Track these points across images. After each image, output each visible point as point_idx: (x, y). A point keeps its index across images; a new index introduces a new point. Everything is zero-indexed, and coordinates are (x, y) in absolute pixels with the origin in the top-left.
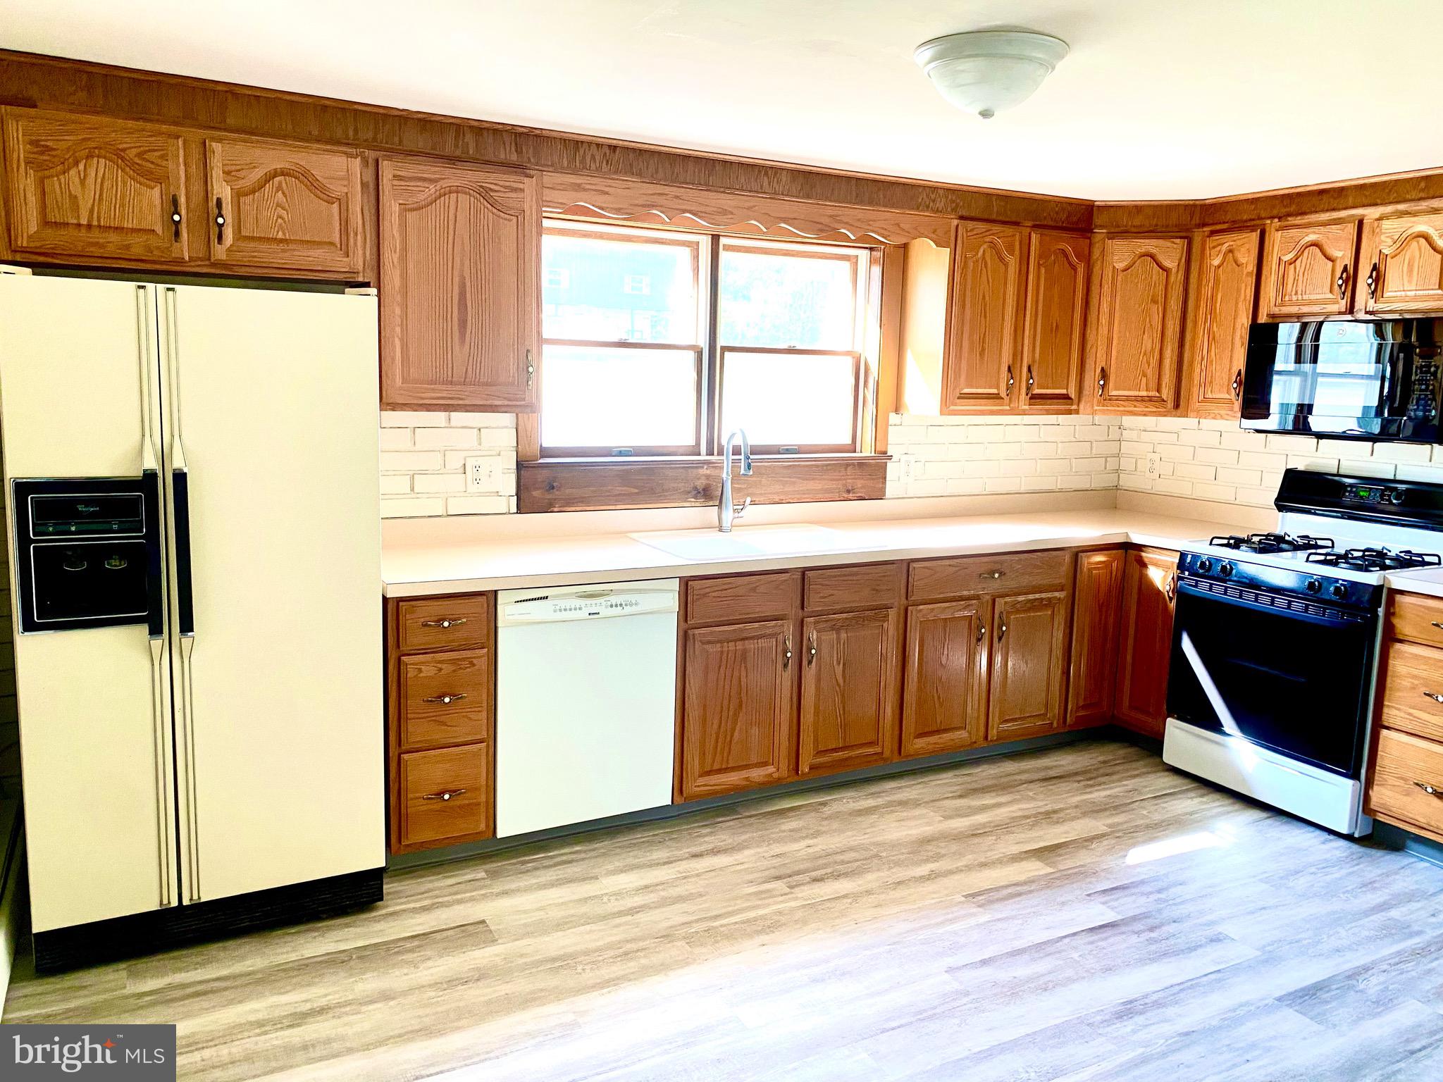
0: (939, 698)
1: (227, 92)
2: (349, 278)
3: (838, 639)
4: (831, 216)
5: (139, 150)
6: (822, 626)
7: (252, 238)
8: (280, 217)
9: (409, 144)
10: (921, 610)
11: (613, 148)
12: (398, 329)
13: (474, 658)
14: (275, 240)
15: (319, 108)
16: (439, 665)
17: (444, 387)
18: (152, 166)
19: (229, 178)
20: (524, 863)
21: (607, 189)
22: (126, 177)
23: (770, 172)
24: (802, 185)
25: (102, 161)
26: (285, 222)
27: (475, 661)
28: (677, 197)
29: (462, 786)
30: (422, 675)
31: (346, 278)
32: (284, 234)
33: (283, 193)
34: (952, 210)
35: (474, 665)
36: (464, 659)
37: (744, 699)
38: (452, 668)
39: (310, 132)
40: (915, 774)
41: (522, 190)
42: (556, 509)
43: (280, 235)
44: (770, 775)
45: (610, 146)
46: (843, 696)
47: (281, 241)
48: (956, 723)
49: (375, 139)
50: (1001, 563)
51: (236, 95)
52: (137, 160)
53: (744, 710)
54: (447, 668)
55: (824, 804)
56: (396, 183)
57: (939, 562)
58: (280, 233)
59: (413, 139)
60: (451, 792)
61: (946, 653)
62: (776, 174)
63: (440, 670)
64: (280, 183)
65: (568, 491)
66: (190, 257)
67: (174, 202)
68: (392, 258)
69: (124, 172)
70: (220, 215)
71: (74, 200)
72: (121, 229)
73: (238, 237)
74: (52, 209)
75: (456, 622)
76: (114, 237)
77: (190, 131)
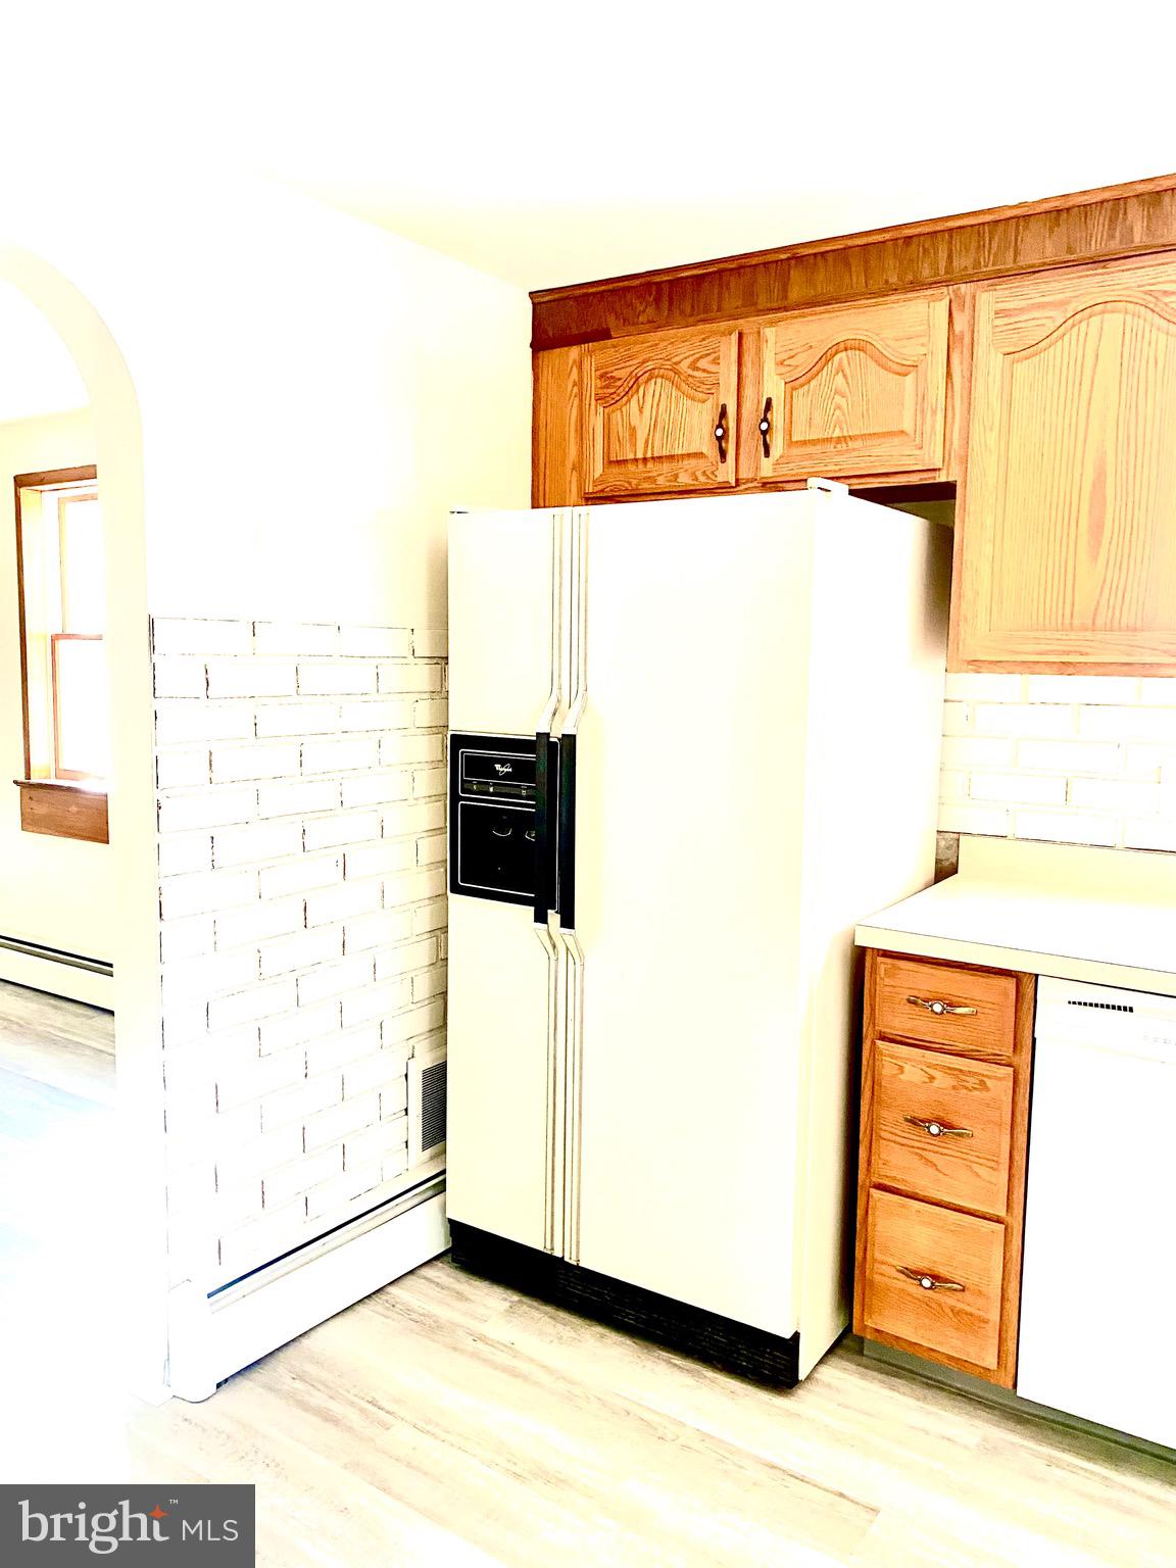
1: (789, 259)
2: (925, 479)
5: (691, 359)
7: (804, 443)
8: (839, 407)
9: (1029, 258)
12: (988, 548)
13: (987, 1076)
14: (831, 440)
15: (900, 242)
16: (932, 1072)
17: (1058, 635)
18: (705, 375)
19: (783, 370)
22: (680, 393)
25: (659, 380)
26: (844, 414)
27: (989, 1083)
29: (957, 1279)
30: (901, 1077)
31: (921, 479)
32: (841, 429)
33: (845, 376)
35: (987, 1089)
36: (970, 1073)
38: (949, 1081)
39: (887, 282)
43: (837, 433)
47: (839, 440)
49: (977, 264)
51: (799, 259)
52: (690, 372)
54: (943, 1081)
56: (998, 322)
58: (837, 430)
59: (1037, 247)
60: (935, 1277)
63: (932, 1078)
64: (840, 363)
66: (737, 480)
67: (723, 414)
68: (985, 439)
69: (678, 388)
70: (765, 420)
71: (633, 431)
72: (671, 457)
73: (790, 443)
74: (615, 446)
75: (959, 1010)
76: (666, 467)
77: (747, 324)
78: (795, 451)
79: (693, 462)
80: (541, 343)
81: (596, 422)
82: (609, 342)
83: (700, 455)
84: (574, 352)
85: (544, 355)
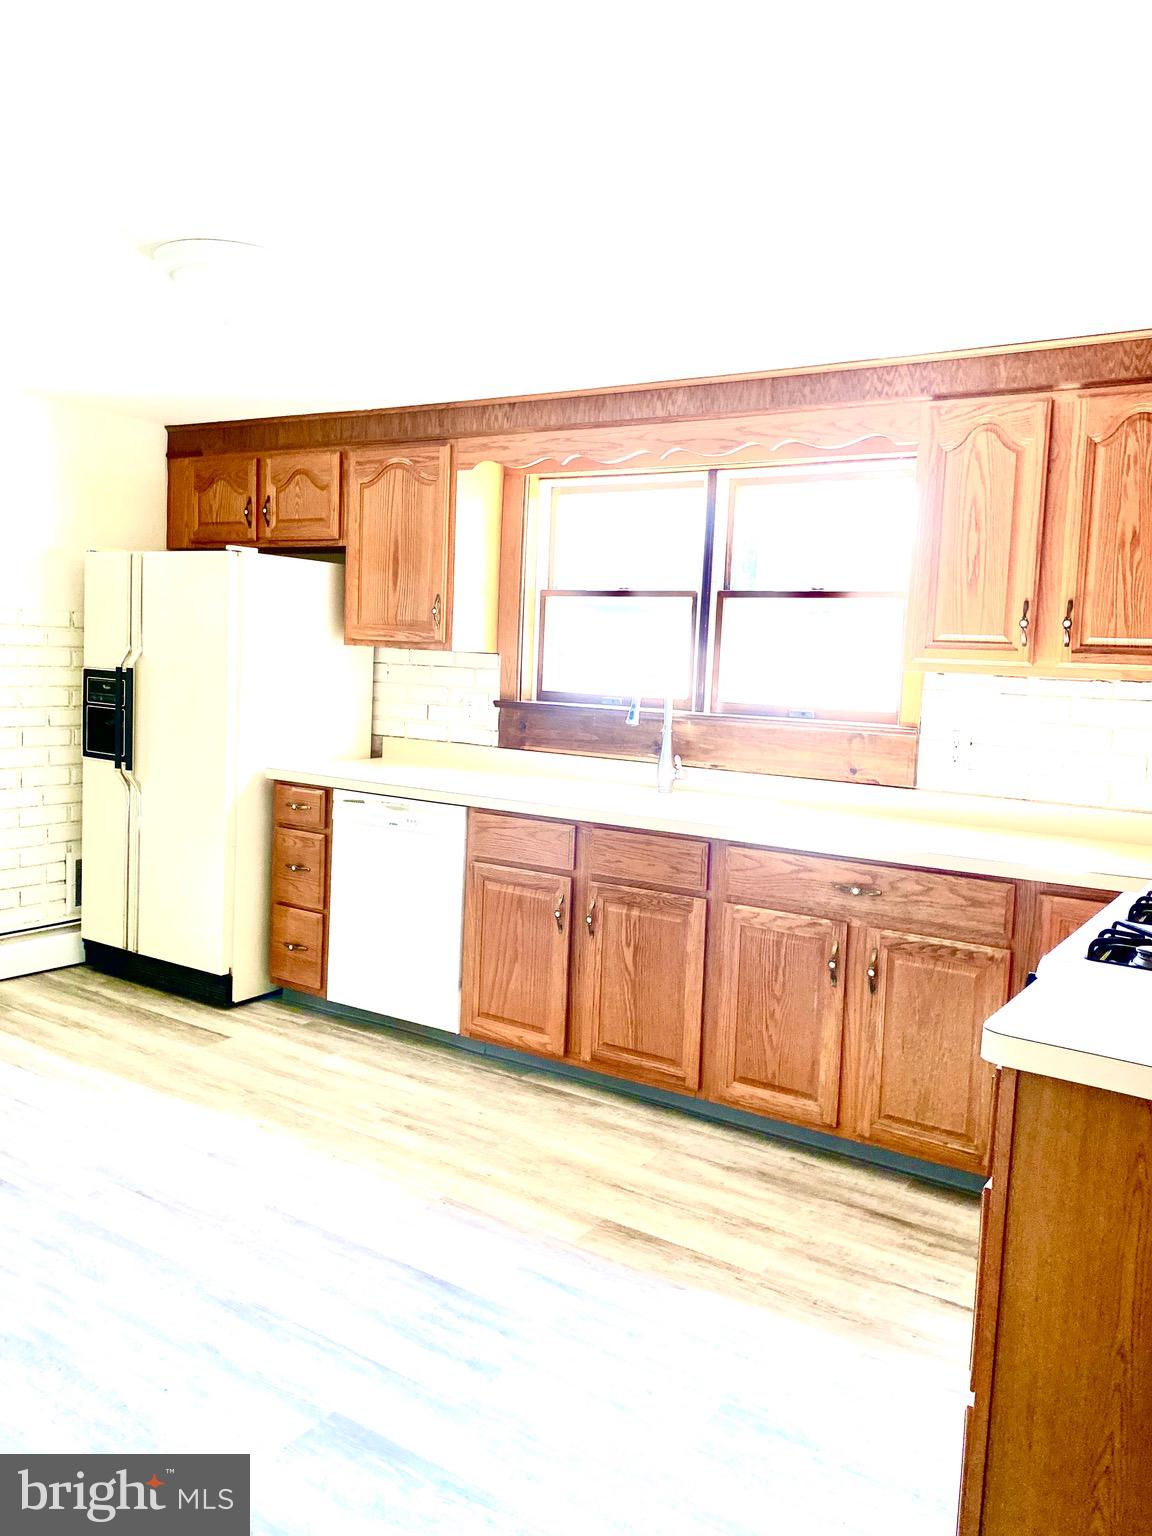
0: (771, 1041)
2: (334, 544)
3: (628, 917)
4: (738, 429)
5: (236, 470)
6: (607, 894)
7: (284, 521)
8: (297, 504)
10: (738, 911)
11: (512, 405)
13: (314, 840)
14: (295, 520)
16: (295, 840)
18: (244, 481)
19: (274, 480)
20: (341, 1030)
21: (507, 444)
22: (231, 488)
23: (664, 395)
24: (701, 401)
25: (222, 481)
26: (300, 507)
27: (315, 843)
28: (568, 440)
29: (304, 944)
30: (285, 844)
31: (332, 544)
32: (300, 516)
33: (300, 488)
34: (922, 391)
35: (315, 846)
36: (309, 839)
37: (520, 949)
38: (301, 844)
39: (317, 440)
40: (746, 1132)
41: (438, 458)
42: (525, 748)
43: (297, 517)
44: (544, 1045)
45: (510, 404)
46: (634, 986)
47: (298, 521)
48: (800, 1084)
49: (352, 435)
50: (874, 877)
51: (284, 424)
52: (236, 478)
53: (519, 960)
55: (594, 1104)
56: (357, 467)
57: (768, 854)
58: (297, 515)
59: (375, 430)
61: (780, 978)
62: (671, 394)
63: (295, 843)
64: (298, 481)
65: (536, 731)
66: (258, 538)
67: (249, 502)
68: (352, 526)
69: (231, 486)
70: (265, 507)
71: (211, 507)
72: (228, 523)
73: (278, 521)
74: (203, 515)
75: (304, 807)
76: (226, 528)
77: (260, 454)
78: (281, 525)
79: (238, 526)
80: (171, 455)
81: (195, 501)
82: (201, 458)
83: (240, 523)
84: (187, 461)
85: (172, 460)
